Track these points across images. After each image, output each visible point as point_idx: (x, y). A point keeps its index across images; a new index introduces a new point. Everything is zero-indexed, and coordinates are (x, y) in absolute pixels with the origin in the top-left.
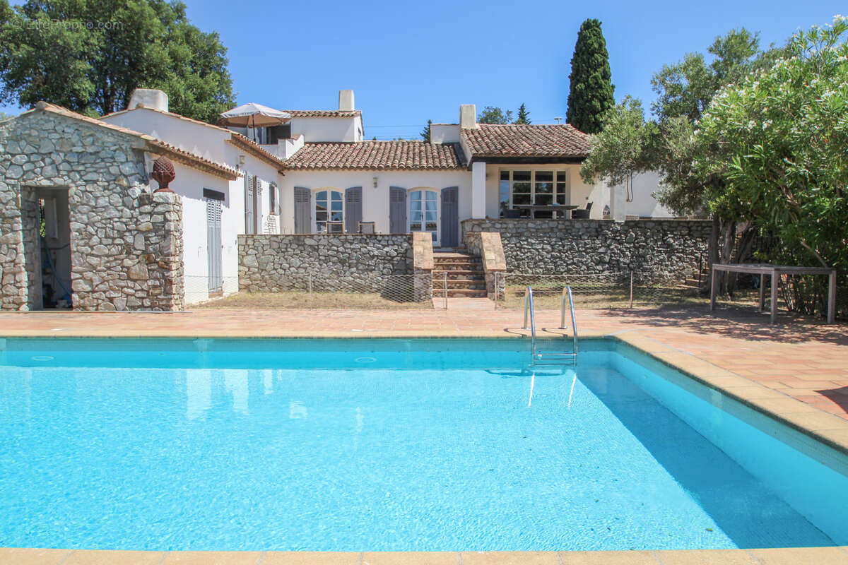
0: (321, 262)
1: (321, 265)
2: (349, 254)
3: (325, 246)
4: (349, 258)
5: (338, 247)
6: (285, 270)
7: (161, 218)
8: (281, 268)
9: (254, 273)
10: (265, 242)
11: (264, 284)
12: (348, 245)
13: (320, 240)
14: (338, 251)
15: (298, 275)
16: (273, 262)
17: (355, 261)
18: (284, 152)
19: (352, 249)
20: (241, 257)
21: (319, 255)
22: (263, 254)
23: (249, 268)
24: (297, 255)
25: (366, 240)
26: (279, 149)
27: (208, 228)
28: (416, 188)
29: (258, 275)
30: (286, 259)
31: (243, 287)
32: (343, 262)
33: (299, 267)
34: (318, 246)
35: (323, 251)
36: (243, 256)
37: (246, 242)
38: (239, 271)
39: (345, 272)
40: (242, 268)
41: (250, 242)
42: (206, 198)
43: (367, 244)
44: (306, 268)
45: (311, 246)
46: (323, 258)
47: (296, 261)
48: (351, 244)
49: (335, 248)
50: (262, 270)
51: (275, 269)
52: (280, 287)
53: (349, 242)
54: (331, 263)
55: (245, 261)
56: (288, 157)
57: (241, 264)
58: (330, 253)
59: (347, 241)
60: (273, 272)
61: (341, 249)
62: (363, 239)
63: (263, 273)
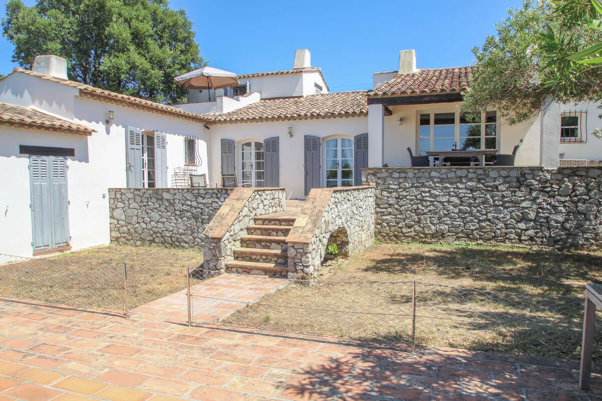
0: (177, 217)
1: (177, 220)
2: (202, 209)
3: (180, 200)
4: (201, 213)
5: (191, 201)
6: (146, 224)
8: (143, 222)
9: (122, 226)
10: (130, 196)
11: (130, 238)
12: (200, 200)
13: (175, 194)
14: (191, 206)
15: (157, 230)
16: (137, 216)
17: (208, 217)
18: (221, 108)
19: (204, 204)
20: (112, 209)
21: (175, 210)
22: (129, 208)
23: (118, 221)
24: (156, 208)
25: (217, 194)
26: (218, 106)
27: (33, 189)
28: (332, 136)
29: (125, 228)
30: (147, 213)
31: (114, 239)
32: (195, 218)
33: (158, 221)
34: (174, 200)
35: (179, 206)
36: (113, 209)
37: (116, 196)
38: (111, 224)
39: (198, 228)
40: (113, 221)
41: (118, 196)
42: (28, 155)
43: (218, 198)
44: (164, 223)
45: (168, 200)
46: (178, 213)
47: (155, 216)
48: (204, 198)
49: (189, 203)
50: (128, 223)
51: (138, 223)
52: (142, 240)
53: (201, 197)
54: (185, 218)
55: (115, 214)
56: (225, 111)
57: (112, 217)
58: (185, 207)
59: (199, 195)
60: (137, 225)
61: (194, 204)
62: (214, 193)
63: (130, 227)
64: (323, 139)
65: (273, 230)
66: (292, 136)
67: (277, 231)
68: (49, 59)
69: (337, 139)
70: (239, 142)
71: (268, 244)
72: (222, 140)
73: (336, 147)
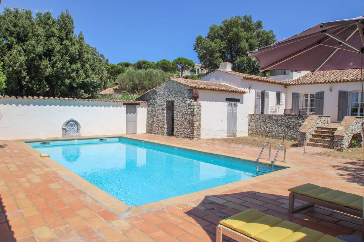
0: (279, 126)
1: (278, 128)
2: (290, 124)
3: (280, 120)
4: (290, 125)
5: (285, 120)
6: (264, 129)
7: (192, 110)
8: (263, 128)
9: (253, 129)
10: (258, 117)
11: (257, 134)
12: (290, 120)
13: (278, 117)
14: (285, 122)
15: (269, 131)
16: (260, 125)
17: (293, 127)
18: (292, 77)
19: (291, 122)
20: (250, 123)
21: (278, 123)
22: (257, 122)
23: (252, 127)
24: (269, 123)
25: (298, 118)
26: (290, 76)
27: (228, 112)
28: (356, 91)
29: (255, 130)
30: (265, 124)
31: (250, 134)
32: (287, 127)
33: (270, 128)
34: (277, 119)
35: (279, 122)
36: (250, 122)
37: (252, 117)
38: (249, 128)
39: (288, 131)
40: (250, 127)
41: (253, 117)
42: (227, 101)
43: (298, 119)
44: (272, 129)
45: (275, 119)
46: (279, 125)
47: (269, 125)
48: (291, 119)
49: (284, 121)
50: (256, 128)
51: (261, 128)
52: (263, 135)
53: (290, 118)
54: (282, 127)
55: (251, 124)
56: (294, 79)
57: (249, 125)
58: (282, 123)
59: (289, 118)
60: (260, 129)
61: (287, 121)
62: (296, 117)
63: (257, 129)
64: (350, 92)
65: (326, 132)
66: (331, 91)
67: (328, 132)
68: (226, 64)
69: (358, 92)
70: (301, 94)
71: (324, 137)
72: (292, 93)
73: (358, 96)
